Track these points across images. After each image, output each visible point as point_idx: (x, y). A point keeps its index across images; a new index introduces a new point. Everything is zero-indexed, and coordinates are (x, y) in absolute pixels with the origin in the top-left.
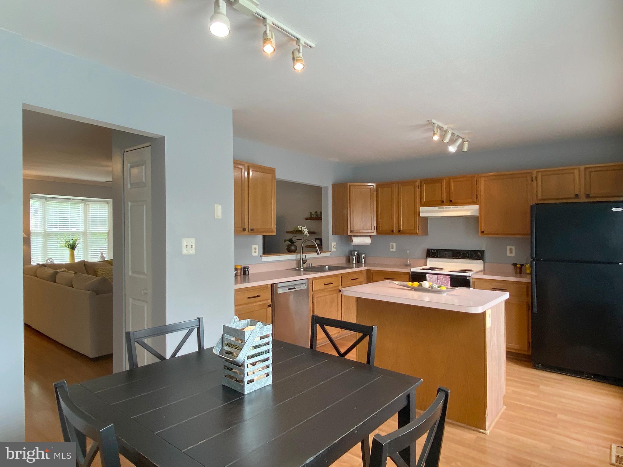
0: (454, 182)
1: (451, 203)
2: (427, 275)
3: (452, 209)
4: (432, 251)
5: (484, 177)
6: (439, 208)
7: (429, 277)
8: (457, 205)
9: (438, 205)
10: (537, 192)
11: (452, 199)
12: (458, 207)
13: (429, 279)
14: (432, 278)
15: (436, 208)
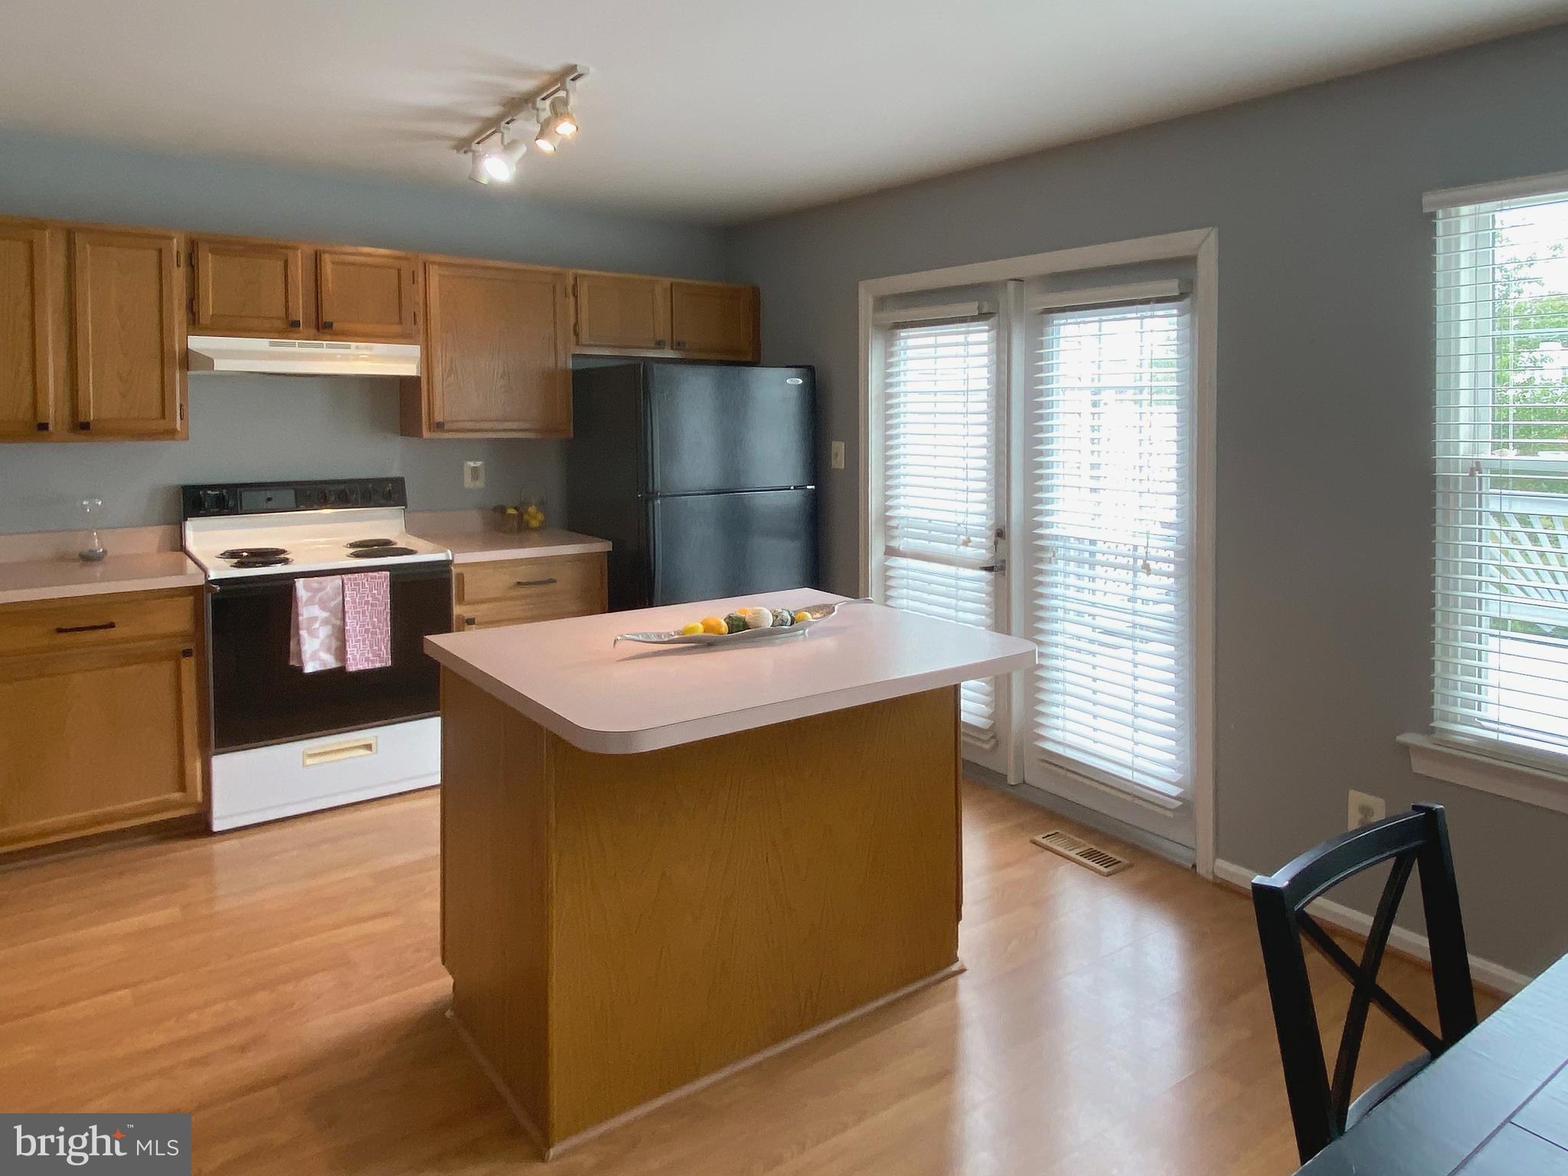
0: (333, 263)
1: (323, 328)
2: (300, 583)
3: (325, 350)
4: (209, 492)
5: (440, 264)
6: (272, 345)
7: (307, 588)
8: (345, 339)
9: (271, 335)
10: (576, 324)
11: (327, 317)
12: (349, 347)
13: (309, 594)
14: (320, 590)
15: (262, 344)
